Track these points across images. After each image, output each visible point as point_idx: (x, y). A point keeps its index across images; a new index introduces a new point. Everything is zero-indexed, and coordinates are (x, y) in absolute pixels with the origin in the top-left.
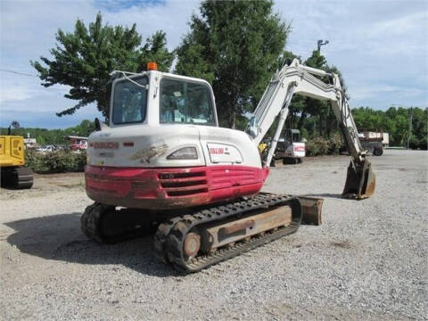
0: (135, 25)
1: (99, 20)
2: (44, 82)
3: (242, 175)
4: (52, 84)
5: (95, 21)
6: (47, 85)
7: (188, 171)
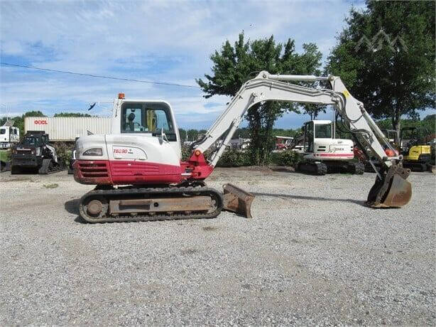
0: (272, 37)
1: (241, 37)
2: (207, 94)
3: (145, 168)
4: (211, 96)
5: (238, 40)
6: (207, 97)
7: (92, 162)
